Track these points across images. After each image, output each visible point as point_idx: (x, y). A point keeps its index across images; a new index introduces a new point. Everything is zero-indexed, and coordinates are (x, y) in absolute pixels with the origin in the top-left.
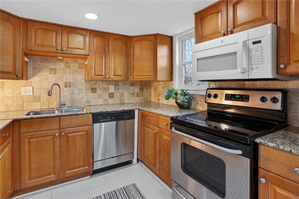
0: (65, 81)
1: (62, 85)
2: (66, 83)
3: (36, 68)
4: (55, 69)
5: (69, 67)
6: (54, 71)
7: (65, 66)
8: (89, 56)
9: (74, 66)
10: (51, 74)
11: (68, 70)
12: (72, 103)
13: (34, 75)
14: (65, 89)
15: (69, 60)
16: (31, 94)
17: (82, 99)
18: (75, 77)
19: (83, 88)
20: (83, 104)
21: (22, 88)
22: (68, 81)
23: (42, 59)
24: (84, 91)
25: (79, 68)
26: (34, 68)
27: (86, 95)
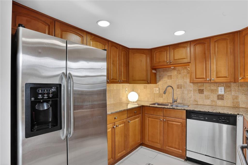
0: (177, 84)
1: (175, 87)
2: (178, 85)
3: (160, 76)
4: (171, 76)
5: (180, 74)
6: (170, 77)
7: (177, 73)
8: (190, 63)
9: (184, 72)
10: (168, 79)
11: (179, 76)
12: (183, 101)
13: (159, 80)
14: (178, 90)
15: (180, 68)
16: (158, 92)
17: (190, 98)
18: (185, 80)
19: (191, 89)
20: (191, 102)
21: (154, 88)
22: (179, 84)
23: (163, 70)
24: (192, 92)
25: (188, 73)
26: (159, 76)
27: (194, 95)
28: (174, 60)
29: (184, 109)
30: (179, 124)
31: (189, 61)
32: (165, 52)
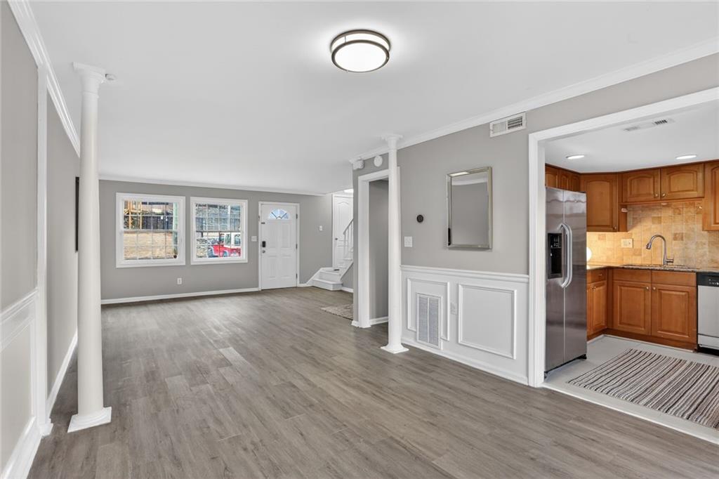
0: (674, 232)
1: (668, 237)
2: (675, 234)
3: (636, 218)
4: (659, 218)
5: (680, 214)
7: (674, 212)
8: (703, 197)
9: (689, 212)
10: (653, 223)
11: (678, 218)
12: (685, 261)
13: (633, 226)
14: (674, 242)
15: (679, 204)
16: (630, 246)
17: (703, 256)
18: (690, 226)
19: (704, 241)
21: (622, 240)
22: (678, 232)
23: (643, 206)
24: (707, 246)
25: (697, 213)
26: (633, 218)
27: (710, 252)
28: (671, 192)
29: (693, 272)
30: (684, 294)
31: (701, 195)
32: (652, 180)
